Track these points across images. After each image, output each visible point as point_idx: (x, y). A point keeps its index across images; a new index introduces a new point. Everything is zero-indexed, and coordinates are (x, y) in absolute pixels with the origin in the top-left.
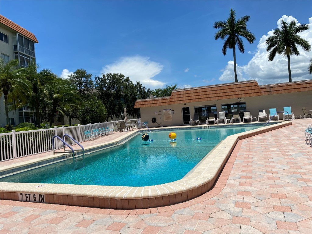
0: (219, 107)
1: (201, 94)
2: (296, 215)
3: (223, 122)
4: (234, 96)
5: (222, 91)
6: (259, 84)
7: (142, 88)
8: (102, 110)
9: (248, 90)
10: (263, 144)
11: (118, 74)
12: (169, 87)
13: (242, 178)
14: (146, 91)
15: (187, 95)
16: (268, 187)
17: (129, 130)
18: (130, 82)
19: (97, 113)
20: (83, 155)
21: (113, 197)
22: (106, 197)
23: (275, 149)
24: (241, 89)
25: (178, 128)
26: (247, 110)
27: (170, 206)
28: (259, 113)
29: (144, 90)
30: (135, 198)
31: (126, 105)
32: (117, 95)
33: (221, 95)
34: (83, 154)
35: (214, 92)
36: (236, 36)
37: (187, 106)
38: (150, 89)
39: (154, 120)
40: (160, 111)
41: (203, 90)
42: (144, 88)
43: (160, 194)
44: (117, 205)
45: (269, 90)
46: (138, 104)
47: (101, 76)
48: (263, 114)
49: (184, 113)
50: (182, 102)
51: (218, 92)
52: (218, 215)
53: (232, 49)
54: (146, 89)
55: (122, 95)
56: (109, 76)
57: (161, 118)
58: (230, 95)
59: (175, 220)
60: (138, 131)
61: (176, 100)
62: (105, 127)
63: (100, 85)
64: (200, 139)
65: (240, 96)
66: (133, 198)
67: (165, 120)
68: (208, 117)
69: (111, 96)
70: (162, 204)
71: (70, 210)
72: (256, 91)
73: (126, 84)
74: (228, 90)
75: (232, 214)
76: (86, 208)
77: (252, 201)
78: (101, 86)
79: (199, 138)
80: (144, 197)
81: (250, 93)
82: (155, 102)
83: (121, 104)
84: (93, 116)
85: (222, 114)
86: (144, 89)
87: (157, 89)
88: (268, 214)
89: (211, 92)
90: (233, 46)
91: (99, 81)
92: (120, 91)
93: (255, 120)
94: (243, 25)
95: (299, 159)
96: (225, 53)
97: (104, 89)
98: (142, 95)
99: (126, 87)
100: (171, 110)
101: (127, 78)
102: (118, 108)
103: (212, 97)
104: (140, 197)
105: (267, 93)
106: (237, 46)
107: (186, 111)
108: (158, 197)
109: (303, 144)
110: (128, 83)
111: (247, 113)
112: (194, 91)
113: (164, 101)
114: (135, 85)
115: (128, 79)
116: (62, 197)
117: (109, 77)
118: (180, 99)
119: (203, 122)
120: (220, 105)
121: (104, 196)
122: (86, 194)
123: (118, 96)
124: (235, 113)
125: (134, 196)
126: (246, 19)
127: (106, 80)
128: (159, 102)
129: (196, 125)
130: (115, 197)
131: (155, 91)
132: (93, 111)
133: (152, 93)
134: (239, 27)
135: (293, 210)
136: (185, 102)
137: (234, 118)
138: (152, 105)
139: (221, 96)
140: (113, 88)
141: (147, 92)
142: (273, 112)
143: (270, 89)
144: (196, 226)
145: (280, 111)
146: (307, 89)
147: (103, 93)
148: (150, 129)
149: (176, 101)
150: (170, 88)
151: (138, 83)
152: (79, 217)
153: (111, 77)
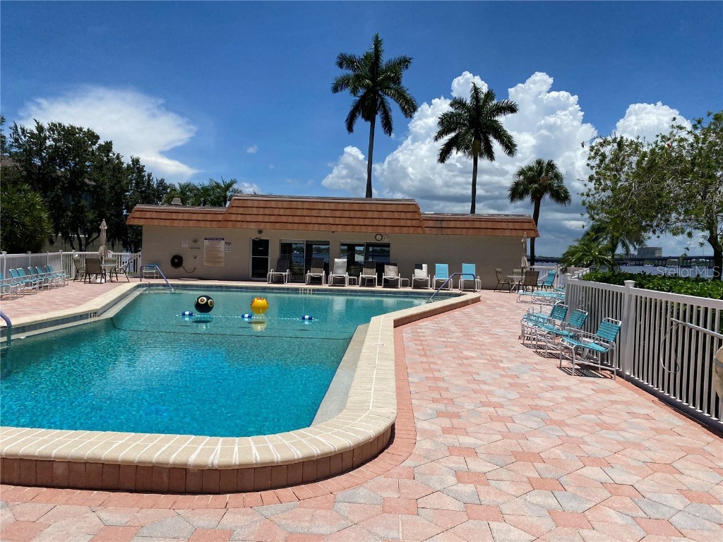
0: (335, 247)
1: (299, 212)
2: (574, 496)
3: (340, 281)
4: (370, 229)
5: (347, 214)
6: (421, 211)
7: (144, 176)
8: (40, 220)
9: (399, 219)
10: (445, 340)
11: (81, 129)
12: (215, 184)
13: (441, 416)
14: (155, 184)
15: (267, 211)
16: (500, 437)
17: (108, 278)
18: (114, 154)
19: (24, 225)
20: (9, 341)
21: (181, 465)
22: (161, 464)
23: (474, 355)
24: (385, 215)
25: (242, 288)
26: (392, 262)
27: (320, 484)
28: (416, 270)
29: (149, 180)
30: (240, 465)
31: (97, 212)
32: (72, 183)
33: (343, 221)
34: (9, 338)
35: (328, 213)
36: (380, 95)
37: (264, 237)
38: (165, 181)
39: (177, 261)
40: (195, 241)
41: (306, 206)
42: (149, 175)
43: (300, 456)
44: (187, 483)
45: (438, 224)
46: (137, 215)
47: (31, 127)
48: (421, 274)
49: (255, 251)
50: (253, 226)
51: (338, 214)
52: (433, 501)
53: (369, 123)
54: (155, 180)
55: (88, 185)
56: (57, 129)
57: (196, 257)
58: (361, 225)
59: (346, 518)
60: (139, 286)
61: (240, 218)
62: (42, 266)
63: (25, 150)
64: (310, 319)
65: (381, 230)
66: (235, 465)
67: (205, 264)
68: (308, 268)
69: (55, 184)
70: (300, 480)
71: (48, 501)
72: (415, 223)
73: (102, 160)
74: (358, 214)
75: (461, 499)
76: (96, 492)
77: (484, 469)
78: (29, 153)
79: (307, 317)
80: (261, 464)
81: (402, 227)
82: (186, 216)
83: (83, 207)
84: (11, 232)
85: (340, 265)
86: (149, 178)
87: (183, 182)
88: (528, 497)
89: (323, 213)
90: (370, 117)
91: (22, 137)
92: (82, 174)
93: (405, 284)
94: (396, 75)
95: (526, 377)
96: (350, 128)
97: (37, 162)
98: (142, 192)
99: (101, 166)
100: (223, 242)
101: (107, 143)
102: (70, 217)
103: (324, 224)
104: (252, 464)
105: (434, 231)
106: (378, 119)
107: (260, 247)
108: (296, 462)
109: (518, 346)
110: (108, 156)
111: (391, 267)
112: (285, 205)
113: (209, 217)
114: (125, 165)
115: (108, 147)
116: (15, 464)
117: (54, 134)
118: (249, 218)
119: (297, 277)
120: (339, 244)
121: (154, 461)
122: (98, 457)
123: (74, 185)
124: (367, 265)
125: (237, 460)
126: (405, 62)
127: (45, 138)
128: (195, 217)
129: (282, 283)
130: (186, 464)
131: (177, 187)
132: (12, 220)
133: (169, 190)
134: (388, 78)
135: (566, 487)
136: (262, 226)
137: (364, 276)
138: (176, 223)
139: (343, 225)
140: (64, 163)
141: (155, 186)
142: (442, 271)
143: (442, 223)
144: (401, 530)
145: (455, 271)
146: (508, 233)
147: (33, 174)
148: (171, 282)
149: (239, 221)
150: (218, 186)
151: (136, 162)
152: (88, 519)
153: (59, 134)
